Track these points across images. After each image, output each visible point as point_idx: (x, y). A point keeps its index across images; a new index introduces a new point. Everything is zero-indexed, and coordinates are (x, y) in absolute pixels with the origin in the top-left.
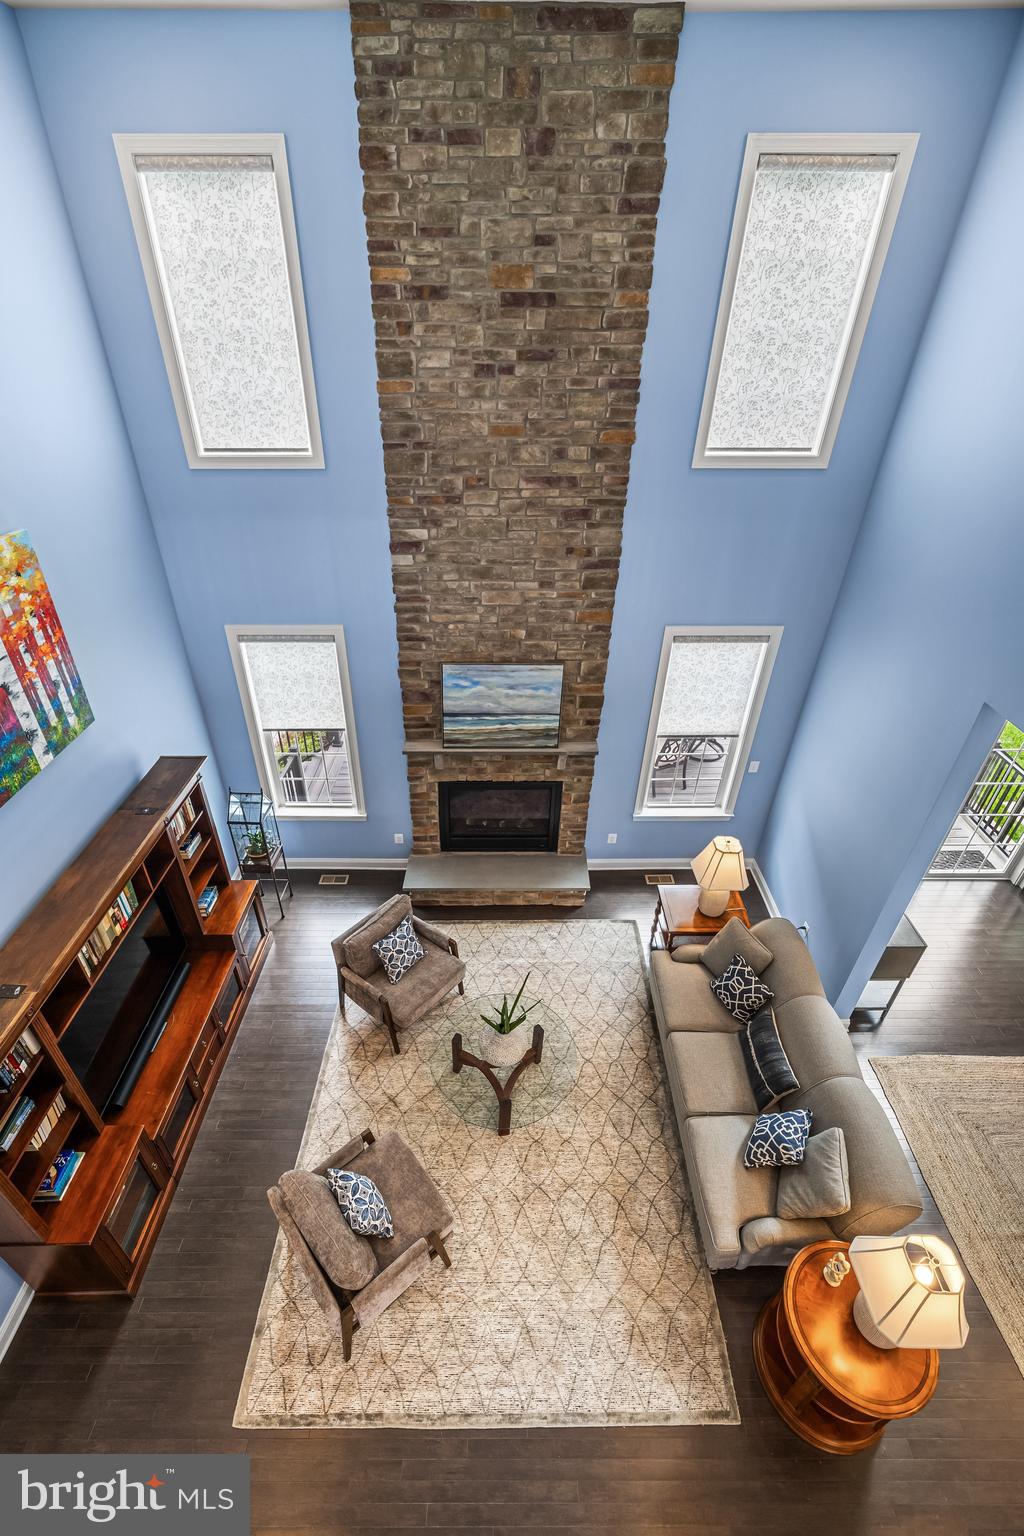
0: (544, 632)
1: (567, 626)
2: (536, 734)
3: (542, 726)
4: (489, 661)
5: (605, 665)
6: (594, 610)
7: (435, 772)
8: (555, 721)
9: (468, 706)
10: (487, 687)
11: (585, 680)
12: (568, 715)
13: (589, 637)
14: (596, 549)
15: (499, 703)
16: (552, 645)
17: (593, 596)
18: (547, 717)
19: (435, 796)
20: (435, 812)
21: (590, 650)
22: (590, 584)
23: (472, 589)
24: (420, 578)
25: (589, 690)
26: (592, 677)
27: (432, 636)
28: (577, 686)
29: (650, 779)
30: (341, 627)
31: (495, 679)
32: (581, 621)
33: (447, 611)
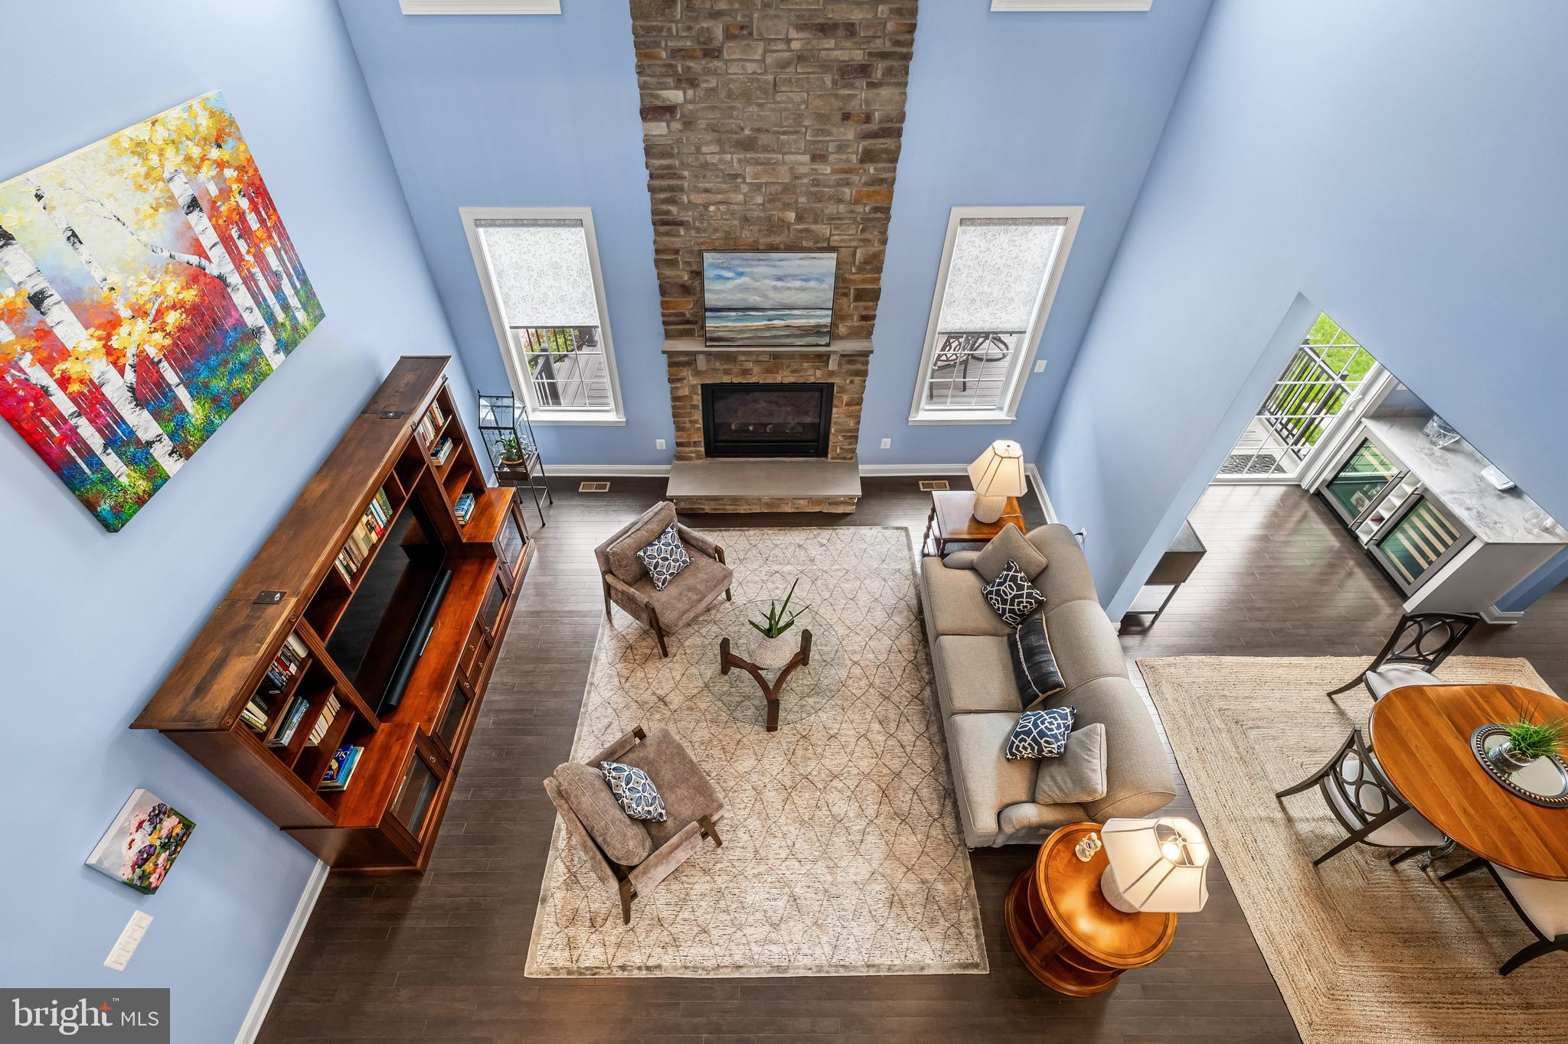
0: (816, 214)
1: (842, 208)
2: (806, 331)
3: (813, 322)
4: (754, 248)
5: (883, 252)
6: (872, 189)
7: (697, 373)
8: (827, 316)
9: (732, 300)
10: (754, 279)
11: (860, 270)
12: (841, 310)
13: (866, 220)
14: (876, 114)
15: (765, 296)
16: (823, 229)
17: (872, 171)
18: (818, 312)
19: (697, 400)
20: (698, 416)
21: (867, 236)
22: (868, 157)
23: (735, 164)
24: (676, 150)
25: (864, 281)
26: (868, 267)
27: (690, 219)
28: (851, 277)
29: (928, 380)
30: (589, 210)
31: (761, 270)
32: (857, 202)
33: (707, 191)
